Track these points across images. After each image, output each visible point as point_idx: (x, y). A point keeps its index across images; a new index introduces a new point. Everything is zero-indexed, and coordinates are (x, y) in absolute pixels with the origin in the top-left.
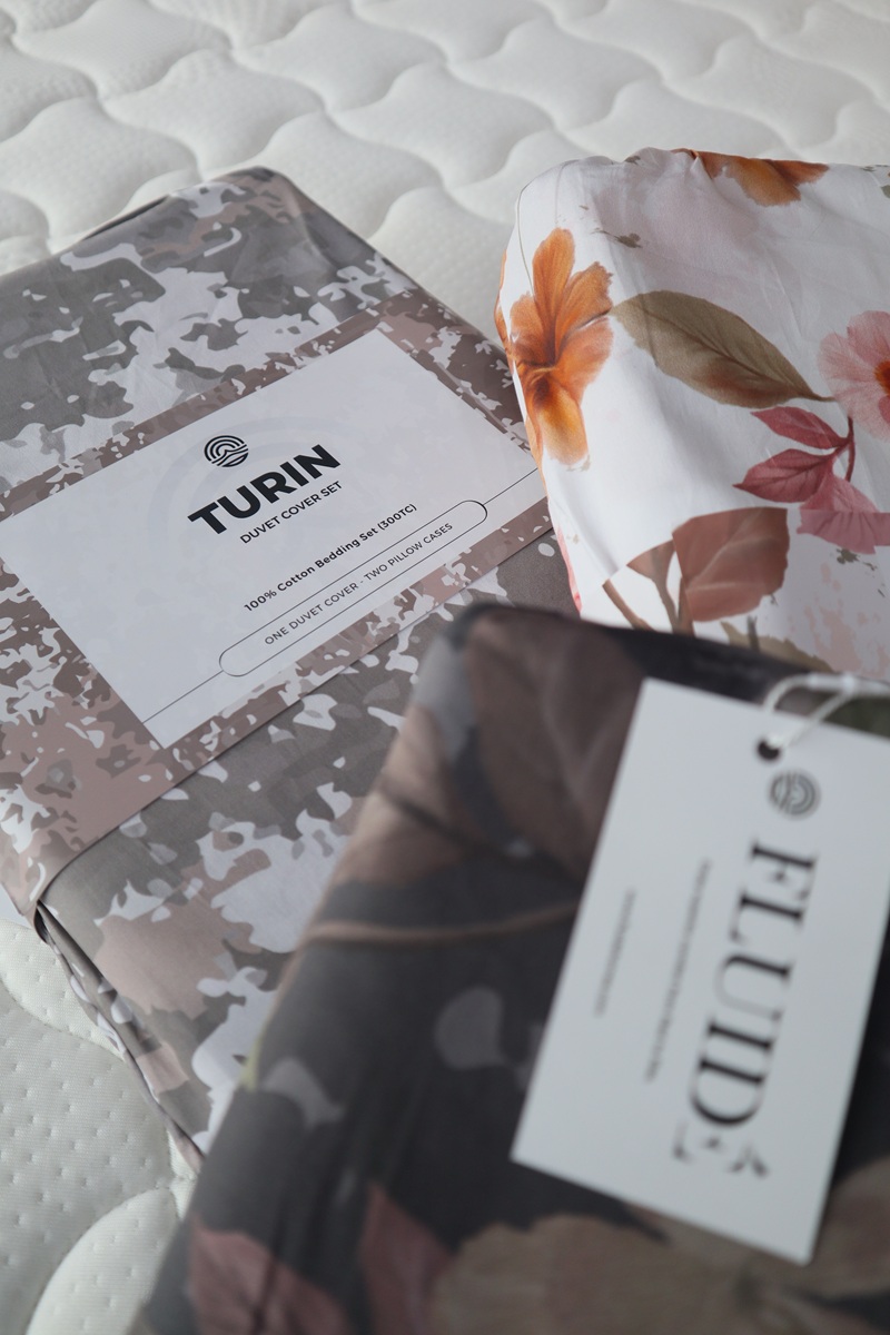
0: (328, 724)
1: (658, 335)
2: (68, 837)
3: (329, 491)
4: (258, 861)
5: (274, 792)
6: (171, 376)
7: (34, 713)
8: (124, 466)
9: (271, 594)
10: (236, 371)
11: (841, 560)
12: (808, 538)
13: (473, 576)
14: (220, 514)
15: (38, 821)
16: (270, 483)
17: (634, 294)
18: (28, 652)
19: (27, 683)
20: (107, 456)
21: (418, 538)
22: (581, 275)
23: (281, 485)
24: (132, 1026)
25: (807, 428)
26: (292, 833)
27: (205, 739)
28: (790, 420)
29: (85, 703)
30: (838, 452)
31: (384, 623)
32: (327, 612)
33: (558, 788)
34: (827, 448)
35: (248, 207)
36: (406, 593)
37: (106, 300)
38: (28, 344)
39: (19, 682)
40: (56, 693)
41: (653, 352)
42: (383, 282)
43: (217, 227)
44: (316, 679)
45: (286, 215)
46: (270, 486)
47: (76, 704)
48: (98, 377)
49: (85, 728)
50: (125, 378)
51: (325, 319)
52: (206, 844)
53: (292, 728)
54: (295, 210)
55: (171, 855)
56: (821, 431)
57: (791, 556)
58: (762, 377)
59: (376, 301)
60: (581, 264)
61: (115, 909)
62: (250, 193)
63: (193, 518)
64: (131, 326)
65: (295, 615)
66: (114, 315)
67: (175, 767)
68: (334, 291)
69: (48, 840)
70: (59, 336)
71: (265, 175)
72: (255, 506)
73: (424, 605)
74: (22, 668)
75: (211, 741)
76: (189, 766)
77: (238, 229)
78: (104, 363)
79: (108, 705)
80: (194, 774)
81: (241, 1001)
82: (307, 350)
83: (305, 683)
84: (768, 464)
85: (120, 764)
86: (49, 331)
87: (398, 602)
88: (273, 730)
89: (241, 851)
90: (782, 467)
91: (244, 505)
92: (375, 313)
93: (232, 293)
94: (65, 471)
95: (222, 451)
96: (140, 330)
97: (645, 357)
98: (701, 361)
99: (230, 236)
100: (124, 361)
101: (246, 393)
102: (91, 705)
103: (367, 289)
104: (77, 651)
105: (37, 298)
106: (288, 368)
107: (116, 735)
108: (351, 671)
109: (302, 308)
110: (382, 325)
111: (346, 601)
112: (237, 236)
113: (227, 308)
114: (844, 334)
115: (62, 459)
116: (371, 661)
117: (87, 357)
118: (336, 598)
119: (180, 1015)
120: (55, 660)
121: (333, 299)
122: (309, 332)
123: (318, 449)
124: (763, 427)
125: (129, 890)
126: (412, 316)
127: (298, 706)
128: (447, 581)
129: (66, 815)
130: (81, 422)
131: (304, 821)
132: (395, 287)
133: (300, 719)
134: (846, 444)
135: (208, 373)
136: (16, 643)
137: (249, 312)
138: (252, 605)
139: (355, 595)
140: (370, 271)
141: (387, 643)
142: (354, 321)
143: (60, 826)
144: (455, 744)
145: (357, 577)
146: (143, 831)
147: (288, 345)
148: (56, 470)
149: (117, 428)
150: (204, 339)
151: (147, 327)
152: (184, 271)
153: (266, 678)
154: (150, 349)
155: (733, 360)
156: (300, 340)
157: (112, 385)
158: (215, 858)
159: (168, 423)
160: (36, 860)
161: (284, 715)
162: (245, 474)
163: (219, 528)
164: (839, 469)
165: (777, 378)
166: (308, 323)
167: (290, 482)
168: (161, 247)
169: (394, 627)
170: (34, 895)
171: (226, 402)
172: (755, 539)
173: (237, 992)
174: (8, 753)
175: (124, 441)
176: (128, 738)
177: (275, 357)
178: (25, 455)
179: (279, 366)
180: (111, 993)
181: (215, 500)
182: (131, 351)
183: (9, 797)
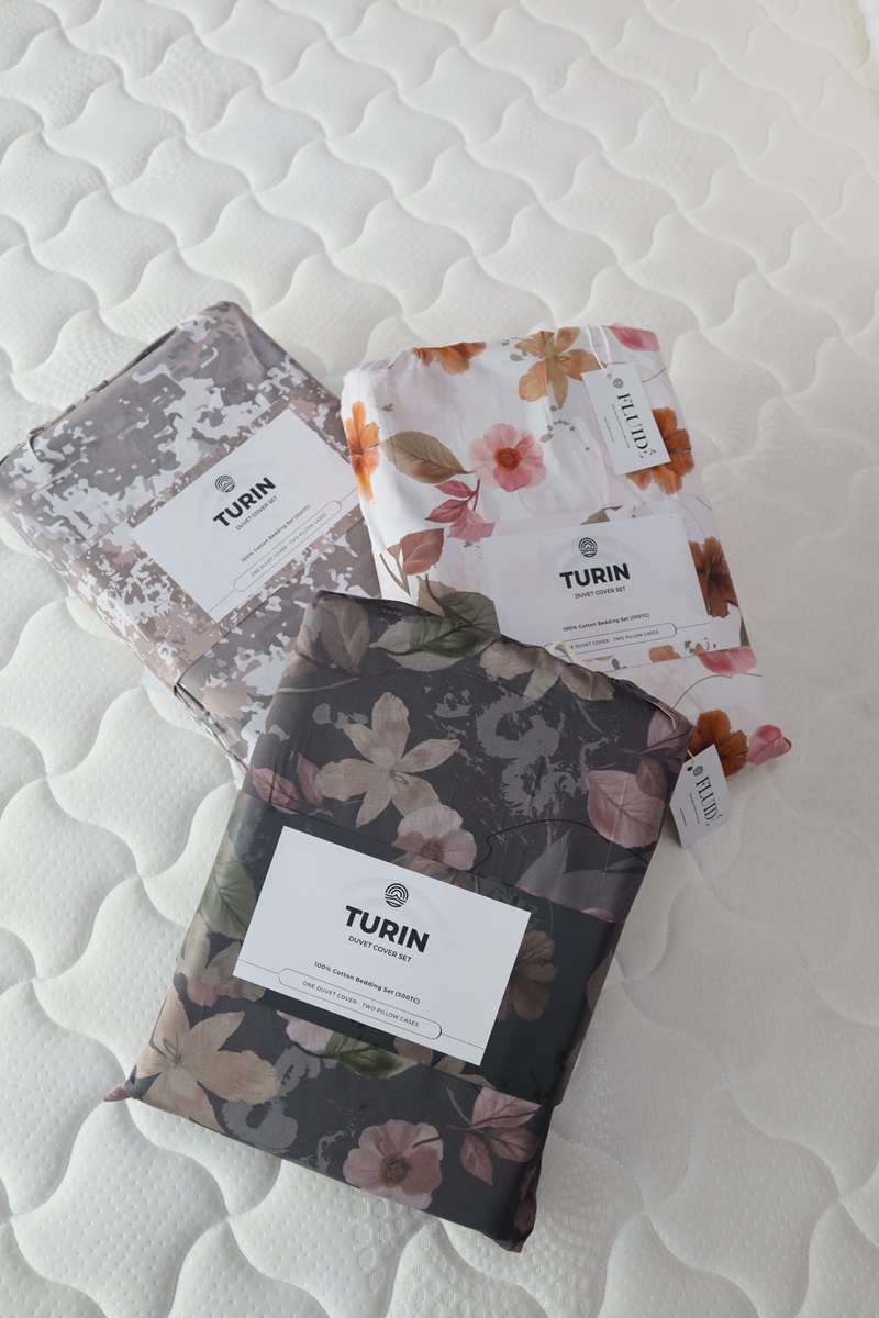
0: (279, 609)
1: (397, 454)
2: (186, 660)
3: (272, 501)
4: (256, 664)
5: (260, 637)
6: (195, 444)
7: (165, 612)
8: (182, 495)
9: (251, 553)
10: (224, 439)
11: (465, 546)
12: (452, 539)
13: (335, 538)
14: (226, 516)
15: (174, 654)
16: (246, 499)
17: (388, 436)
18: (158, 586)
19: (160, 599)
20: (174, 492)
21: (312, 521)
22: (369, 425)
23: (251, 500)
24: (217, 724)
25: (458, 489)
26: (269, 653)
27: (232, 618)
28: (451, 487)
29: (184, 607)
30: (471, 498)
31: (299, 564)
32: (275, 560)
33: (344, 648)
34: (466, 497)
35: (220, 332)
36: (307, 549)
37: (158, 401)
38: (127, 431)
39: (157, 599)
40: (172, 603)
41: (396, 463)
42: (290, 376)
43: (205, 347)
44: (273, 590)
45: (238, 335)
46: (246, 501)
47: (180, 607)
48: (162, 448)
49: (186, 617)
50: (174, 447)
51: (264, 403)
52: (237, 659)
53: (265, 611)
54: (243, 333)
55: (225, 664)
56: (465, 489)
57: (443, 548)
58: (441, 467)
59: (288, 390)
60: (368, 421)
61: (207, 684)
62: (219, 321)
63: (215, 519)
64: (173, 416)
65: (262, 562)
66: (164, 410)
67: (222, 630)
68: (265, 385)
69: (179, 661)
70: (141, 425)
71: (227, 307)
72: (241, 512)
73: (315, 554)
74: (156, 594)
75: (234, 619)
76: (227, 630)
77: (216, 347)
78: (163, 440)
79: (192, 607)
80: (230, 632)
81: (256, 713)
82: (256, 423)
83: (268, 592)
84: (441, 507)
85: (201, 630)
86: (135, 423)
87: (304, 553)
88: (257, 612)
89: (250, 660)
90: (446, 508)
91: (236, 511)
92: (286, 398)
93: (217, 390)
94: (157, 501)
95: (223, 484)
96: (177, 418)
97: (392, 465)
98: (416, 464)
99: (212, 354)
100: (172, 437)
101: (230, 451)
102: (186, 607)
103: (283, 382)
104: (177, 585)
105: (126, 403)
106: (248, 435)
107: (198, 619)
108: (286, 586)
109: (251, 397)
110: (291, 405)
111: (282, 554)
112: (216, 352)
113: (216, 401)
114: (482, 437)
116: (294, 581)
117: (156, 436)
118: (278, 554)
119: (235, 719)
120: (169, 589)
121: (267, 391)
122: (257, 412)
123: (265, 480)
124: (440, 491)
125: (211, 677)
126: (305, 399)
127: (267, 602)
128: (324, 542)
129: (184, 651)
130: (159, 474)
131: (273, 648)
132: (298, 379)
133: (267, 607)
134: (474, 494)
135: (211, 441)
136: (152, 583)
137: (227, 403)
138: (245, 559)
139: (286, 551)
140: (283, 369)
141: (301, 572)
142: (278, 403)
143: (182, 655)
144: (315, 637)
145: (286, 543)
146: (213, 655)
147: (247, 421)
148: (153, 500)
149: (176, 475)
150: (207, 421)
151: (181, 417)
152: (192, 378)
153: (253, 591)
154: (184, 427)
155: (430, 462)
156: (252, 417)
157: (169, 451)
158: (241, 664)
159: (198, 471)
160: (175, 668)
161: (262, 606)
162: (235, 496)
163: (227, 524)
164: (470, 505)
165: (449, 466)
166: (255, 406)
167: (255, 498)
168: (180, 364)
169: (302, 565)
170: (176, 681)
171: (222, 457)
172: (431, 543)
173: (254, 710)
174: (158, 628)
175: (180, 482)
176: (202, 620)
177: (242, 429)
178: (138, 494)
179: (244, 434)
180: (208, 714)
181: (223, 510)
182: (175, 431)
183: (161, 646)
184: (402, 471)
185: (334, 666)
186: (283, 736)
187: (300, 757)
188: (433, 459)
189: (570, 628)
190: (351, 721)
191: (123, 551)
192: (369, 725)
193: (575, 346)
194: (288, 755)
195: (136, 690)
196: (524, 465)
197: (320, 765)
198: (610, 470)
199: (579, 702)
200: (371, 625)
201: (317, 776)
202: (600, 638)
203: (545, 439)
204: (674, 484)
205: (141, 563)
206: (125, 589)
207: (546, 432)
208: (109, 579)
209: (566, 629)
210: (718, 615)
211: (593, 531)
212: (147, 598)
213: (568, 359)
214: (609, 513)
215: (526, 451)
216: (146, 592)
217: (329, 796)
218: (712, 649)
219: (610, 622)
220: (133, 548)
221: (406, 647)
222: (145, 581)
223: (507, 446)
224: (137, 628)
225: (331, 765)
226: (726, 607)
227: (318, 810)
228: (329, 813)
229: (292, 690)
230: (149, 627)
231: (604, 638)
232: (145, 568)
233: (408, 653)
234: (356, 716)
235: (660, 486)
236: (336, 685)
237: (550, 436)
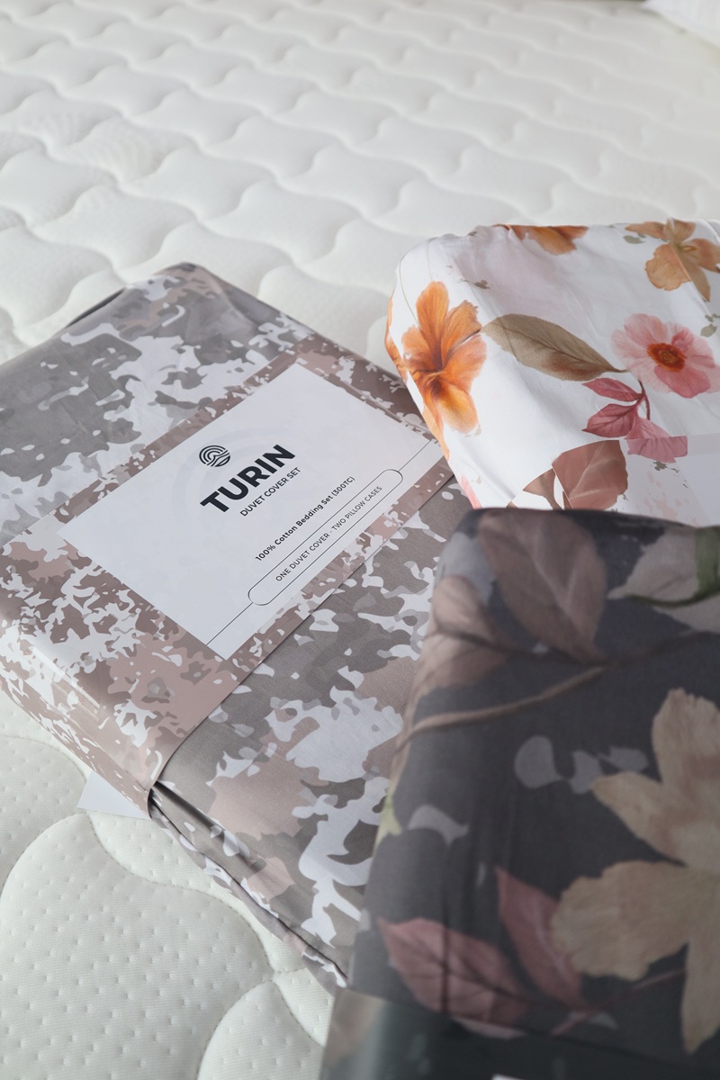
0: (334, 628)
1: (515, 342)
2: (174, 730)
3: (293, 474)
4: (309, 726)
5: (309, 677)
6: (161, 409)
7: (127, 649)
8: (146, 473)
9: (271, 548)
10: (206, 402)
11: (657, 469)
12: (635, 457)
13: (405, 519)
14: (221, 498)
15: (148, 722)
16: (251, 474)
17: (495, 318)
18: (112, 609)
19: (117, 629)
20: (132, 469)
21: (361, 498)
22: (455, 310)
23: (259, 474)
24: (241, 856)
25: (617, 390)
26: (330, 703)
27: (253, 650)
28: (606, 386)
29: (162, 637)
30: (639, 403)
31: (354, 557)
32: (313, 555)
33: (555, 609)
34: (632, 401)
35: (185, 290)
36: (362, 535)
37: (101, 364)
38: (54, 399)
39: (111, 630)
40: (139, 633)
41: (514, 352)
42: (291, 332)
43: (166, 306)
44: (318, 600)
45: (212, 293)
46: (251, 476)
47: (155, 639)
48: (110, 416)
49: (166, 655)
50: (129, 414)
51: (259, 361)
52: (272, 719)
53: (310, 634)
54: (218, 290)
55: (250, 730)
56: (626, 391)
57: (628, 469)
58: (582, 361)
59: (291, 345)
60: (454, 302)
61: (220, 772)
62: (183, 281)
63: (204, 503)
64: (124, 380)
65: (292, 560)
66: (110, 372)
67: (237, 671)
68: (258, 341)
69: (160, 734)
70: (75, 391)
71: (190, 268)
72: (245, 491)
73: (377, 542)
74: (110, 620)
75: (257, 650)
76: (246, 669)
77: (182, 305)
78: (112, 406)
79: (179, 636)
80: (251, 674)
81: (325, 818)
82: (251, 382)
83: (311, 604)
84: (599, 415)
85: (197, 675)
86: (66, 388)
87: (359, 542)
88: (297, 637)
89: (297, 720)
90: (607, 416)
91: (237, 491)
92: (292, 353)
93: (189, 350)
94: (104, 483)
95: (211, 456)
96: (131, 381)
97: (510, 357)
99: (177, 312)
100: (126, 403)
101: (217, 416)
102: (166, 638)
103: (281, 337)
104: (147, 604)
105: (52, 367)
106: (242, 396)
107: (190, 656)
108: (339, 591)
109: (241, 354)
110: (299, 360)
111: (324, 546)
112: (182, 311)
113: (189, 360)
114: (623, 329)
115: (100, 474)
116: (351, 583)
117: (99, 403)
118: (316, 545)
119: (284, 835)
120: (132, 611)
121: (261, 346)
122: (250, 370)
123: (277, 447)
124: (591, 392)
125: (226, 757)
126: (318, 352)
127: (310, 619)
128: (388, 524)
129: (168, 714)
130: (107, 448)
131: (335, 694)
132: (301, 335)
133: (313, 627)
134: (641, 397)
135: (187, 405)
136: (101, 603)
137: (205, 362)
138: (261, 557)
139: (329, 541)
140: (280, 325)
141: (359, 570)
142: (279, 362)
143: (166, 723)
144: (485, 594)
146: (226, 717)
147: (238, 380)
148: (98, 483)
149: (134, 449)
150: (178, 383)
151: (136, 379)
152: (151, 338)
153: (284, 603)
154: (143, 393)
155: (563, 353)
157: (121, 421)
158: (281, 728)
159: (169, 441)
160: (153, 750)
161: (302, 626)
162: (233, 470)
163: (224, 508)
164: (641, 412)
165: (591, 361)
166: (247, 364)
167: (264, 472)
168: (130, 323)
169: (360, 558)
170: (154, 777)
171: (206, 423)
172: (605, 461)
174: (116, 679)
175: (142, 457)
176: (199, 657)
177: (231, 390)
178: (73, 475)
179: (235, 395)
180: (221, 837)
181: (216, 489)
182: (129, 396)
183: (123, 709)
185: (540, 649)
186: (451, 830)
187: (503, 876)
188: (566, 350)
190: (609, 770)
191: (47, 559)
192: (652, 772)
193: (696, 235)
194: (470, 876)
195: (72, 820)
196: (691, 365)
197: (555, 888)
200: (602, 550)
201: (555, 921)
203: (709, 331)
205: (79, 575)
206: (51, 618)
207: (707, 323)
208: (22, 603)
212: (92, 629)
213: (693, 249)
215: (686, 350)
216: (91, 619)
217: (596, 969)
220: (65, 553)
221: (691, 587)
222: (88, 603)
223: (659, 341)
224: (74, 683)
225: (582, 886)
227: (576, 1017)
228: (603, 1019)
229: (452, 717)
230: (98, 680)
232: (86, 582)
233: (699, 598)
234: (617, 756)
236: (554, 691)
237: (712, 329)
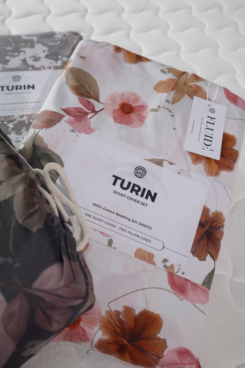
1: (70, 76)
3: (28, 93)
6: (20, 62)
10: (32, 66)
11: (70, 131)
12: (66, 123)
14: (5, 88)
16: (19, 87)
17: (72, 67)
25: (88, 105)
28: (85, 102)
30: (92, 113)
32: (6, 111)
34: (90, 111)
35: (66, 39)
36: (23, 115)
37: (22, 45)
38: (2, 47)
41: (66, 78)
43: (56, 40)
45: (72, 43)
48: (7, 57)
51: (59, 63)
54: (75, 42)
56: (91, 107)
57: (57, 124)
58: (88, 92)
62: (70, 36)
64: (22, 51)
70: (8, 48)
72: (12, 90)
73: (24, 118)
77: (60, 41)
78: (11, 55)
82: (50, 68)
86: (7, 46)
87: (20, 116)
90: (75, 110)
91: (11, 88)
93: (47, 52)
95: (16, 78)
98: (75, 83)
99: (57, 43)
100: (15, 56)
101: (30, 70)
105: (11, 40)
106: (43, 69)
109: (57, 60)
111: (12, 111)
112: (59, 43)
113: (42, 55)
114: (120, 93)
118: (10, 110)
122: (54, 65)
123: (33, 85)
124: (78, 101)
128: (33, 117)
135: (27, 65)
137: (46, 57)
139: (14, 111)
145: (17, 109)
147: (47, 65)
149: (3, 67)
150: (33, 58)
151: (25, 52)
152: (42, 45)
154: (22, 56)
155: (84, 87)
156: (50, 65)
157: (8, 60)
159: (11, 70)
162: (16, 84)
163: (3, 90)
164: (89, 116)
165: (93, 94)
166: (55, 63)
167: (22, 88)
168: (42, 40)
169: (15, 119)
171: (25, 70)
175: (1, 69)
177: (42, 66)
179: (41, 68)
181: (6, 85)
182: (18, 55)
184: (67, 82)
188: (87, 87)
189: (97, 206)
193: (199, 84)
196: (133, 116)
198: (181, 144)
199: (13, 220)
202: (111, 222)
203: (152, 110)
204: (214, 171)
207: (156, 107)
209: (95, 205)
210: (198, 257)
211: (150, 167)
213: (192, 87)
214: (165, 163)
215: (139, 110)
218: (179, 274)
219: (124, 217)
223: (130, 103)
226: (206, 256)
231: (114, 224)
235: (205, 168)
237: (156, 110)
